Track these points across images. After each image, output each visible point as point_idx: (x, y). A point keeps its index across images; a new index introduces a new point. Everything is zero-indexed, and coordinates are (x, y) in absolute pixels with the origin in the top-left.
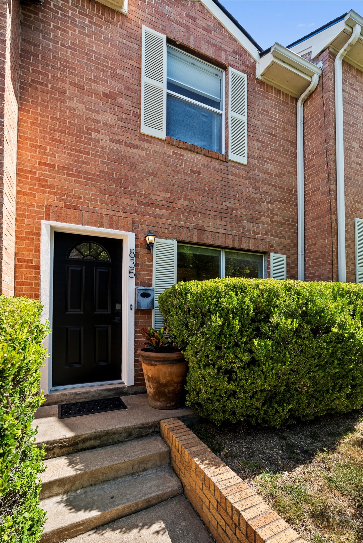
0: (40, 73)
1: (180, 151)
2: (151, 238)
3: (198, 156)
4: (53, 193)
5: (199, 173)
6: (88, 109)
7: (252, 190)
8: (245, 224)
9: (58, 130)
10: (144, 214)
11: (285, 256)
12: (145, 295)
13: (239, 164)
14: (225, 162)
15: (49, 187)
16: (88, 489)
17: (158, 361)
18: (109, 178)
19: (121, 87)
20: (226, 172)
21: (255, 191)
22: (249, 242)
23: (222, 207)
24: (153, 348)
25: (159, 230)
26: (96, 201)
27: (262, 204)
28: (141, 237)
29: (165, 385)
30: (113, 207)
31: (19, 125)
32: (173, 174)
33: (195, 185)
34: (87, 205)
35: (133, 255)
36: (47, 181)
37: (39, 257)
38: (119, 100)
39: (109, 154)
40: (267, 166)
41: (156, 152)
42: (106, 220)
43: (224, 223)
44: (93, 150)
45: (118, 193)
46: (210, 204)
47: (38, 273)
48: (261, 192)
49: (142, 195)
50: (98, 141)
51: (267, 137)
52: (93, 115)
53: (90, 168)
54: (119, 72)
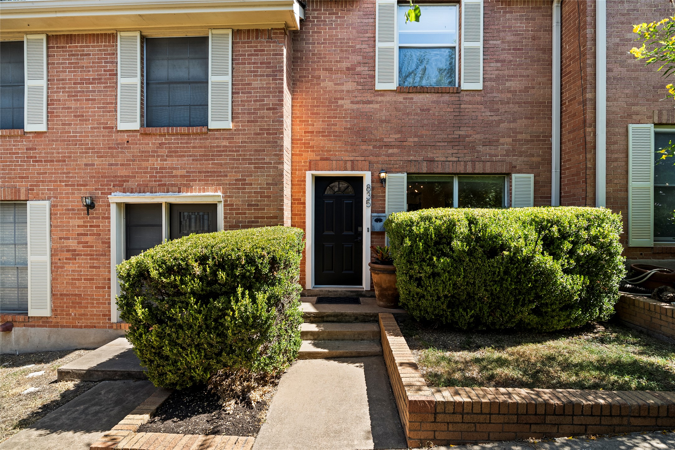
0: (304, 69)
1: (410, 96)
2: (383, 175)
3: (427, 95)
4: (313, 151)
5: (429, 110)
6: (336, 84)
7: (489, 114)
8: (480, 148)
9: (315, 106)
10: (378, 156)
11: (532, 176)
12: (378, 220)
13: (473, 90)
14: (457, 93)
15: (311, 147)
16: (327, 341)
17: (380, 271)
18: (351, 132)
19: (360, 58)
20: (459, 102)
21: (492, 114)
22: (484, 166)
23: (453, 136)
24: (379, 262)
25: (391, 166)
26: (341, 151)
27: (502, 125)
28: (376, 174)
29: (386, 289)
30: (354, 154)
31: (292, 110)
32: (404, 117)
33: (425, 122)
34: (335, 155)
35: (369, 189)
36: (309, 143)
37: (305, 196)
38: (358, 69)
39: (351, 114)
40: (508, 84)
41: (388, 102)
42: (349, 165)
43: (455, 151)
44: (339, 113)
45: (357, 143)
46: (440, 136)
47: (305, 207)
48: (501, 113)
49: (376, 140)
50: (342, 106)
51: (508, 54)
52: (339, 88)
53: (338, 128)
54: (358, 47)
